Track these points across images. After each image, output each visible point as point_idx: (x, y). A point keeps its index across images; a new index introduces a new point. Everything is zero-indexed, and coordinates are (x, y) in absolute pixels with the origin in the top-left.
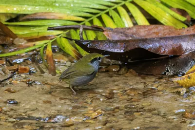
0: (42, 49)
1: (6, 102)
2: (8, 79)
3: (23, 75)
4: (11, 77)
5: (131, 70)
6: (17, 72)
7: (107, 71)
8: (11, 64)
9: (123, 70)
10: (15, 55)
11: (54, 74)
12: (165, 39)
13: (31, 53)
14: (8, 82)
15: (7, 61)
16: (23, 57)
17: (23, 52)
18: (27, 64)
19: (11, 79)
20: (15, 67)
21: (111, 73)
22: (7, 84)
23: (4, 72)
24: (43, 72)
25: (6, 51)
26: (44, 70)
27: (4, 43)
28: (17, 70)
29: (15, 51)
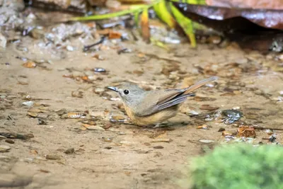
0: (137, 14)
1: (93, 70)
2: (98, 44)
3: (114, 41)
4: (101, 42)
5: (234, 43)
6: (107, 38)
7: (207, 43)
8: (102, 28)
9: (225, 43)
10: (107, 19)
11: (149, 42)
12: (273, 11)
13: (124, 18)
14: (97, 47)
15: (97, 24)
16: (115, 21)
17: (115, 16)
18: (120, 29)
19: (100, 45)
20: (106, 32)
21: (211, 45)
22: (95, 50)
23: (93, 36)
24: (136, 39)
25: (96, 13)
26: (138, 37)
27: (96, 4)
28: (108, 35)
29: (107, 13)
